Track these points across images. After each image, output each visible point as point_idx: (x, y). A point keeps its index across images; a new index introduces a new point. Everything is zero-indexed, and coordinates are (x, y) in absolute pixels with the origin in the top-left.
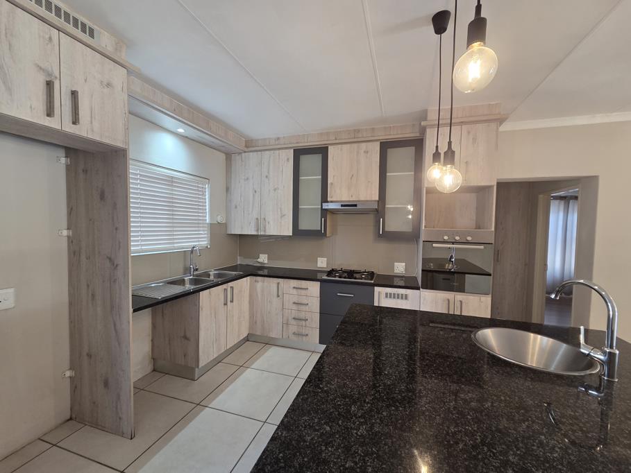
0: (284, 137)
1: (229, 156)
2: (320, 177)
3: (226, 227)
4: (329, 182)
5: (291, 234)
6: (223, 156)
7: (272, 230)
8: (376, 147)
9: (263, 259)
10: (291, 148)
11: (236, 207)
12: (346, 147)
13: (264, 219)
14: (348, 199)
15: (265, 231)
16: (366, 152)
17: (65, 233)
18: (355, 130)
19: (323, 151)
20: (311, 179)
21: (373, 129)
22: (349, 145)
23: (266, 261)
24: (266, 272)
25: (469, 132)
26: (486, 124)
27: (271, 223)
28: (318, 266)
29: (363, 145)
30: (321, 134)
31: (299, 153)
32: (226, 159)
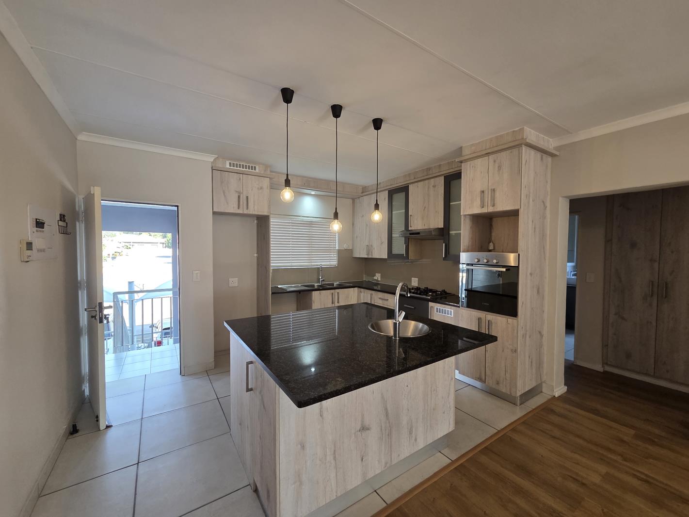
0: (383, 182)
1: (353, 200)
2: (404, 211)
3: (352, 252)
4: (409, 214)
5: (387, 258)
6: (351, 201)
7: (376, 255)
8: (441, 181)
9: (378, 277)
10: (386, 190)
11: (357, 237)
12: (420, 184)
13: (372, 246)
14: (421, 228)
15: (372, 255)
16: (434, 186)
17: (256, 255)
18: (427, 169)
19: (405, 189)
20: (398, 213)
21: (440, 165)
22: (422, 182)
23: (379, 279)
24: (379, 288)
25: (495, 161)
26: (510, 151)
27: (375, 249)
28: (412, 285)
29: (432, 180)
30: (405, 176)
31: (392, 193)
32: (353, 202)
